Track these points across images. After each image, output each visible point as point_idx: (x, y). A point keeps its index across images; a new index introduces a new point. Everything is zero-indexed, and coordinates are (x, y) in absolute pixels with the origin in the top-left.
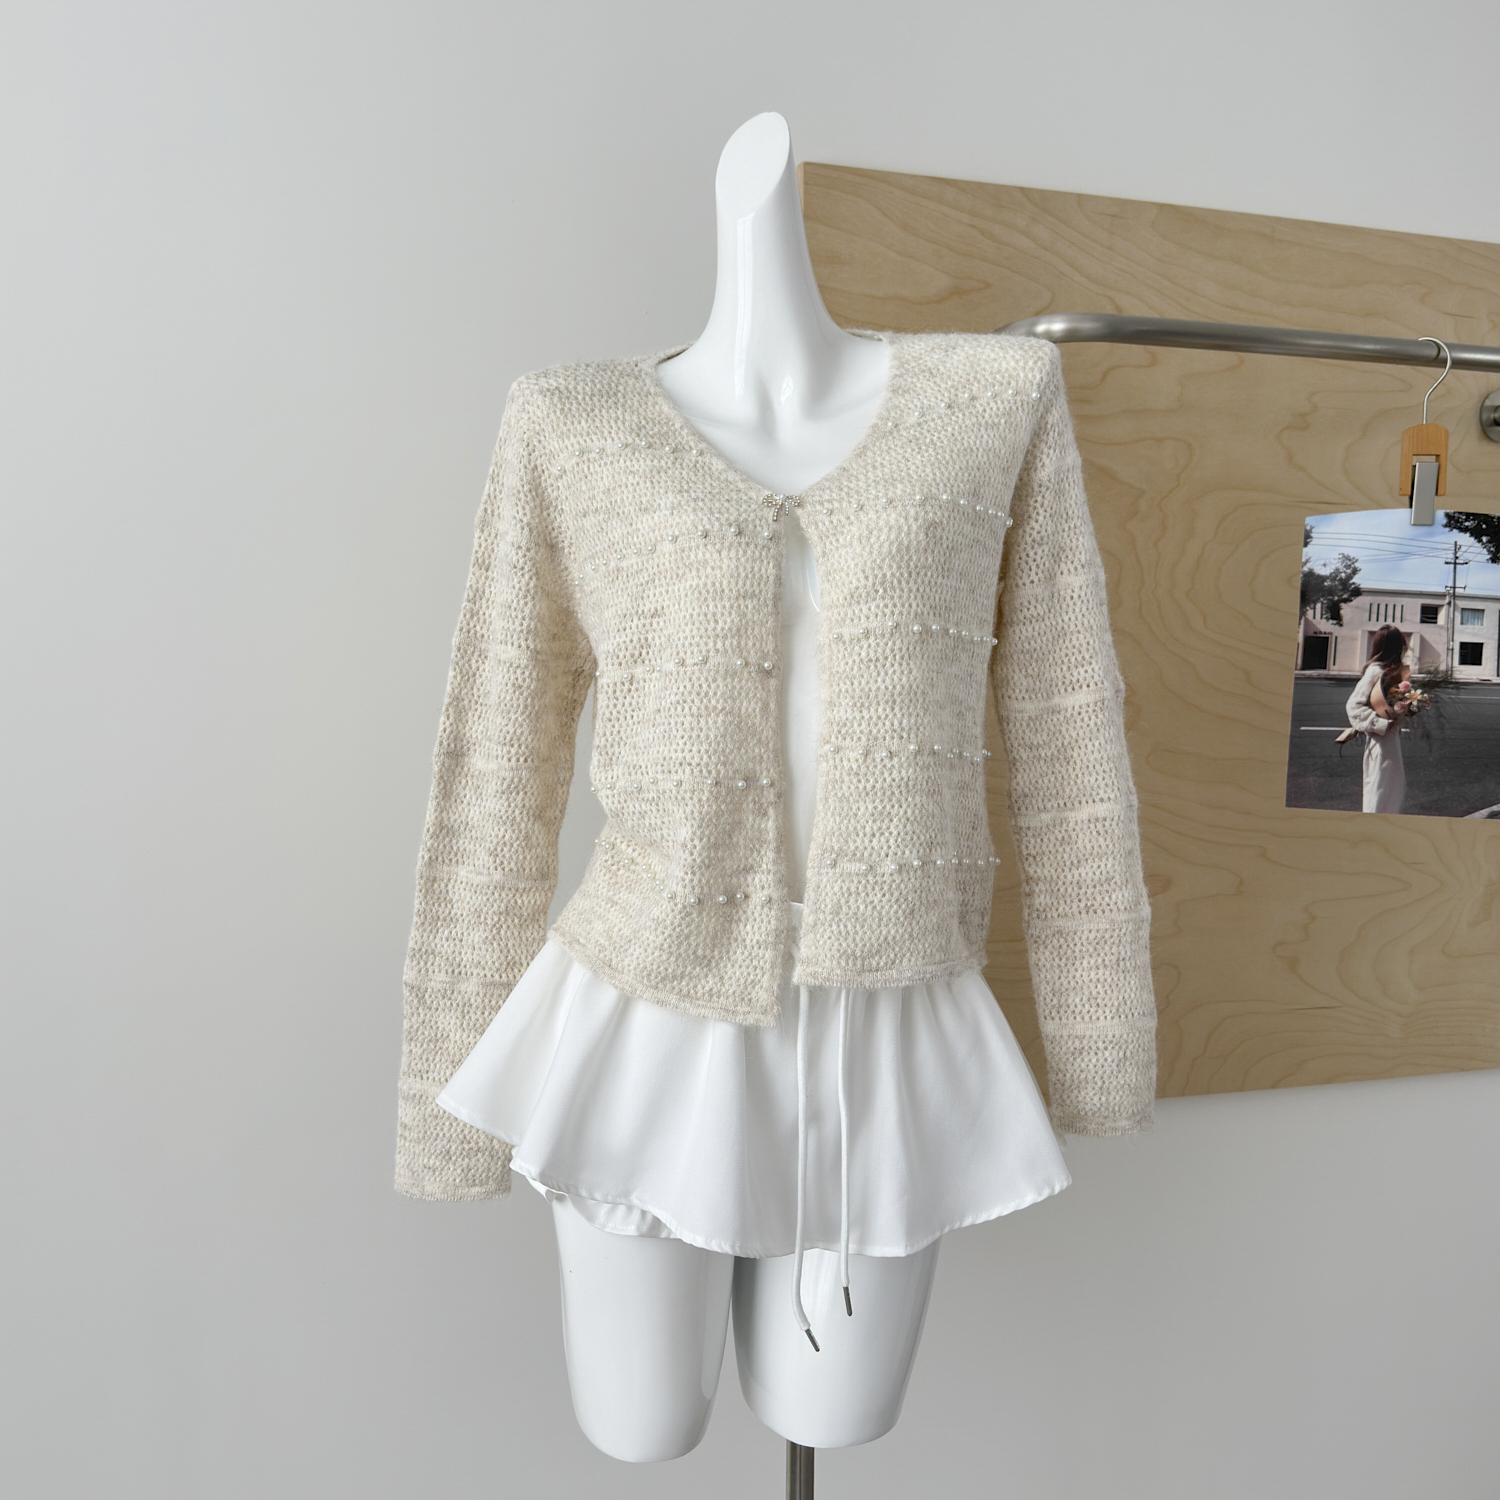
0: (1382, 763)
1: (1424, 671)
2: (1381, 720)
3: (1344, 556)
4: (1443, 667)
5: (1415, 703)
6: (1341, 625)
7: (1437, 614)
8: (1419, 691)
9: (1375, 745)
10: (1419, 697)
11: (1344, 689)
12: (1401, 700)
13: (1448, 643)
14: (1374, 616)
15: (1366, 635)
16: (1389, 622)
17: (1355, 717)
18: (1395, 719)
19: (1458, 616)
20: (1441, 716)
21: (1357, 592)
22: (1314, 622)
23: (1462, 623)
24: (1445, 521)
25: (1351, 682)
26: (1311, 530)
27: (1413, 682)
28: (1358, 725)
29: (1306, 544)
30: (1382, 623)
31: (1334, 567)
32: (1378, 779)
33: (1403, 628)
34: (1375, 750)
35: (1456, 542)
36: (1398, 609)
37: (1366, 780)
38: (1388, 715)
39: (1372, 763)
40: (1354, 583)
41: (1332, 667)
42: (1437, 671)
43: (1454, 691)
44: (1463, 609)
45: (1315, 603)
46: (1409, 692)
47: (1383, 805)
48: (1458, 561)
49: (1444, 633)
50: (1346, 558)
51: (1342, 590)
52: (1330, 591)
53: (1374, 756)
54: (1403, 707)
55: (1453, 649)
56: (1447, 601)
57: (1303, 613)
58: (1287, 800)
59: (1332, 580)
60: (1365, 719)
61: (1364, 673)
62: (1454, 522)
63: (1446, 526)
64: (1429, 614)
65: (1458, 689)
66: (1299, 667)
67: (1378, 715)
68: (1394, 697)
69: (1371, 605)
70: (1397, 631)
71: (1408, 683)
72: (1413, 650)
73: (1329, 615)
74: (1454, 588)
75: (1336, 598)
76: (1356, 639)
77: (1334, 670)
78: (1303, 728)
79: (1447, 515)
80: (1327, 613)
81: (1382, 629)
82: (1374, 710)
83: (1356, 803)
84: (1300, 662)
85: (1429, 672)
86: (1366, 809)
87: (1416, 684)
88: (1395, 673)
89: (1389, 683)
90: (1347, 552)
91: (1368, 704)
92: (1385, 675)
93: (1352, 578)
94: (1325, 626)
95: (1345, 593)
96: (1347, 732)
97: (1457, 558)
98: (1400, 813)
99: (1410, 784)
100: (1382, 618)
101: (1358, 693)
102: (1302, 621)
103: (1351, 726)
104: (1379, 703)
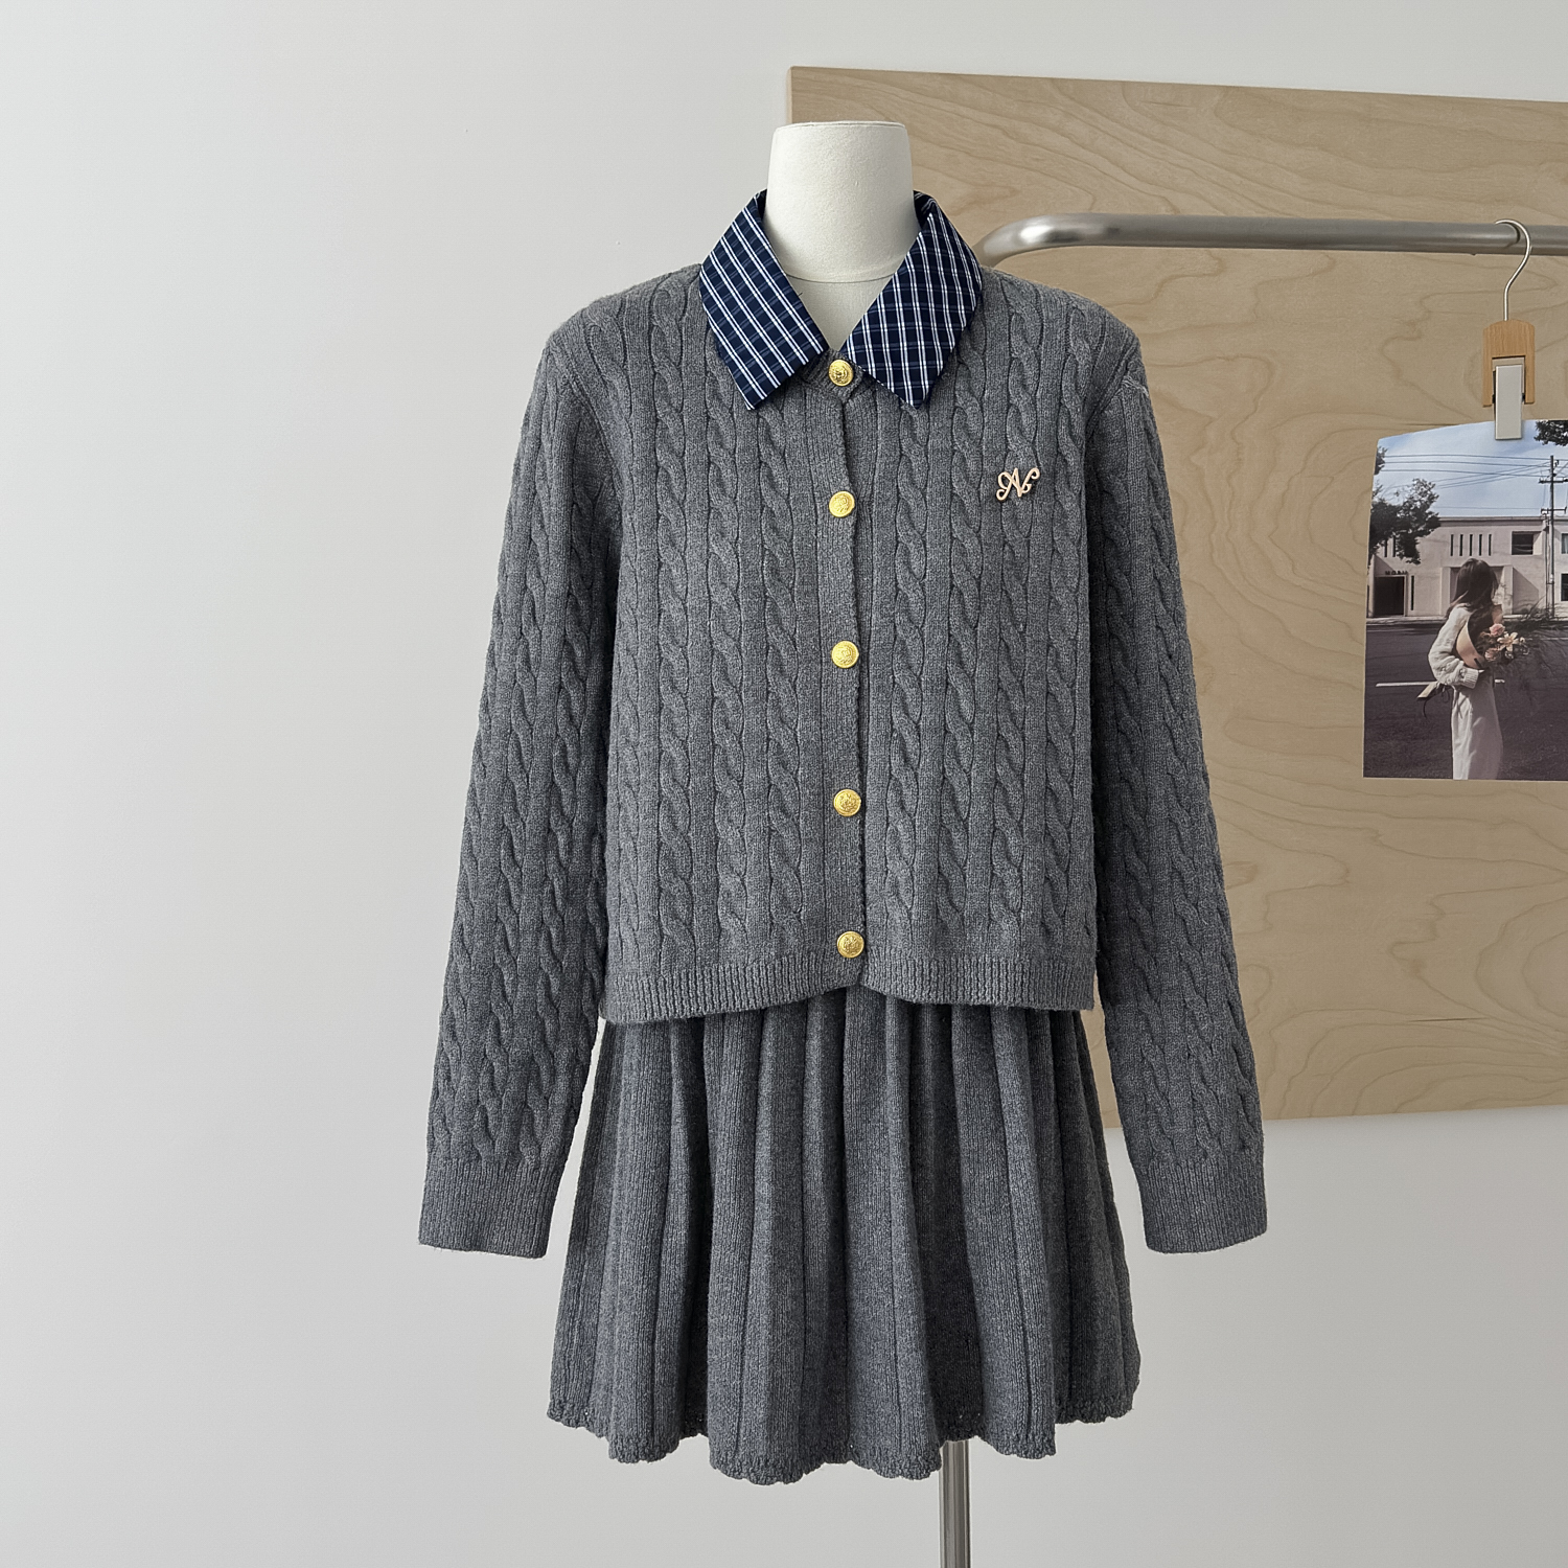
0: (1473, 721)
1: (1520, 610)
2: (1469, 670)
3: (1419, 482)
4: (1542, 605)
5: (1510, 649)
6: (1418, 563)
7: (1532, 543)
8: (1514, 635)
9: (1464, 700)
10: (1514, 642)
11: (1425, 638)
12: (1493, 646)
13: (1548, 576)
14: (1457, 550)
15: (1449, 570)
16: (1475, 555)
17: (1440, 669)
18: (1487, 669)
19: (1558, 543)
20: (1541, 662)
21: (1435, 523)
22: (1385, 560)
23: (1563, 552)
24: (1538, 433)
25: (1433, 628)
26: (1383, 453)
27: (1506, 624)
28: (1442, 678)
29: (1377, 471)
30: (1466, 557)
31: (1407, 495)
32: (1469, 740)
33: (1490, 564)
34: (1464, 706)
35: (1552, 457)
36: (1485, 540)
37: (1455, 742)
38: (1479, 665)
39: (1461, 721)
40: (1430, 513)
41: (1410, 612)
42: (1534, 610)
43: (1557, 632)
44: (1563, 535)
45: (1387, 540)
46: (1502, 636)
47: (1475, 773)
48: (1555, 479)
49: (1542, 564)
50: (1422, 483)
51: (1416, 522)
52: (1406, 524)
53: (1464, 714)
54: (1495, 654)
55: (1553, 583)
56: (1544, 526)
57: (1373, 551)
58: (1365, 769)
59: (1405, 510)
60: (1451, 671)
61: (1447, 617)
62: (1551, 432)
63: (1538, 439)
64: (1523, 543)
65: (1561, 629)
66: (1370, 614)
67: (1465, 665)
68: (1484, 643)
69: (1452, 536)
70: (1484, 563)
71: (1501, 626)
72: (1504, 586)
73: (1402, 552)
74: (1552, 510)
75: (1411, 531)
76: (1438, 577)
77: (1413, 615)
78: (1378, 685)
79: (1540, 425)
80: (1400, 549)
81: (1467, 564)
82: (1461, 659)
83: (1445, 769)
84: (1371, 609)
85: (1524, 612)
86: (1455, 777)
87: (1510, 626)
88: (1484, 615)
89: (1478, 627)
90: (1422, 476)
91: (1454, 652)
92: (1471, 618)
93: (1428, 507)
94: (1398, 564)
95: (1421, 525)
96: (1431, 686)
97: (1554, 475)
98: (1497, 779)
99: (1507, 744)
100: (1466, 551)
101: (1441, 640)
102: (1372, 561)
103: (1436, 680)
104: (1467, 651)
